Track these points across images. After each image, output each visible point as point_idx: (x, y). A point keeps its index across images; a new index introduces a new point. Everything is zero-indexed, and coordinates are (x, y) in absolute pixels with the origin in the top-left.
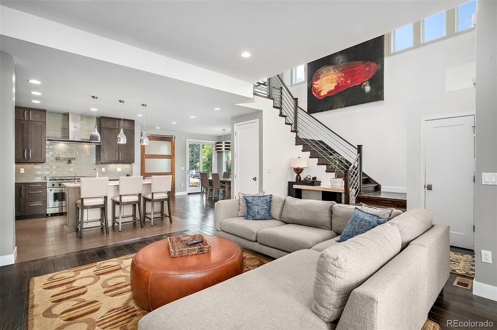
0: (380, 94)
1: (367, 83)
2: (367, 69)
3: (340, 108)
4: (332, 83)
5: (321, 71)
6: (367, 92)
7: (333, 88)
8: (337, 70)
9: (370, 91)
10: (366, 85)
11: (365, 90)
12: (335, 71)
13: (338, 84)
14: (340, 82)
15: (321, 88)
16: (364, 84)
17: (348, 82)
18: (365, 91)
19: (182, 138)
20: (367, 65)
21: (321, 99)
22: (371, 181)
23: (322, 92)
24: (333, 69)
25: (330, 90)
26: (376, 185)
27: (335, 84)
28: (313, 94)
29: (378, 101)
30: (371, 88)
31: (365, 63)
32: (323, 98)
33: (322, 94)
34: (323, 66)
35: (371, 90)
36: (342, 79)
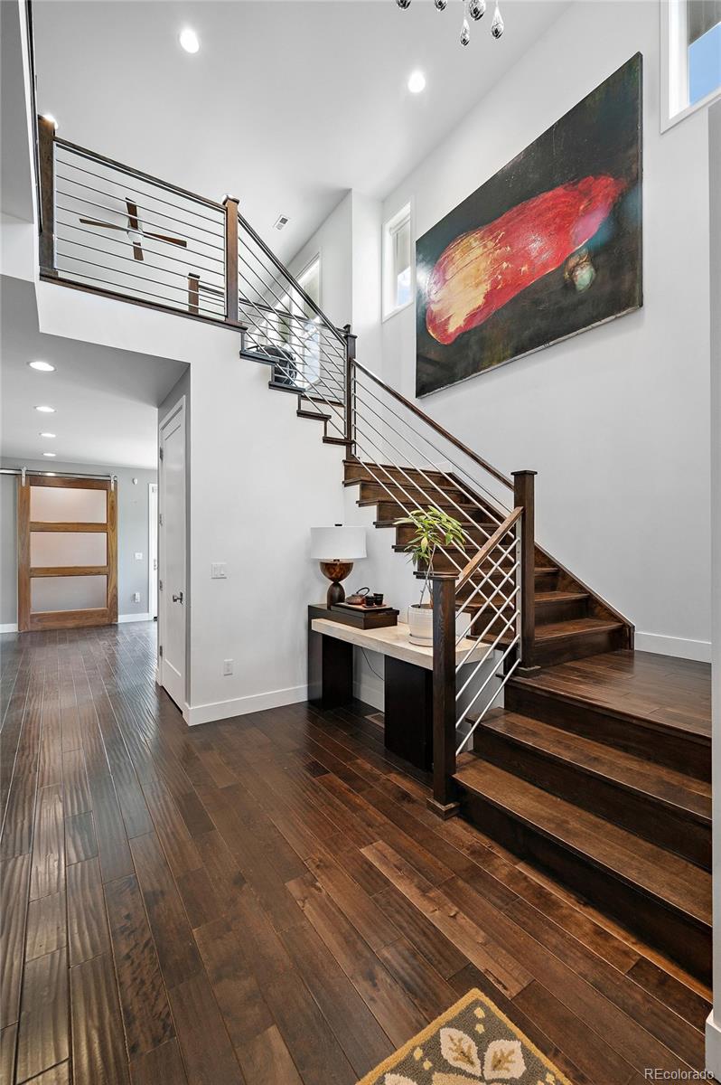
0: (626, 286)
1: (581, 259)
2: (582, 207)
3: (499, 361)
4: (477, 285)
5: (448, 257)
6: (582, 288)
7: (480, 301)
8: (491, 240)
9: (593, 283)
10: (578, 264)
11: (577, 283)
12: (485, 246)
13: (495, 283)
14: (500, 277)
15: (448, 311)
16: (572, 263)
17: (523, 269)
18: (575, 285)
19: (136, 481)
20: (580, 192)
21: (449, 342)
22: (596, 611)
23: (452, 320)
24: (481, 239)
25: (472, 309)
26: (615, 625)
27: (486, 287)
28: (430, 331)
29: (620, 310)
30: (596, 270)
31: (576, 189)
32: (453, 339)
33: (452, 328)
34: (453, 239)
35: (596, 279)
36: (505, 265)
